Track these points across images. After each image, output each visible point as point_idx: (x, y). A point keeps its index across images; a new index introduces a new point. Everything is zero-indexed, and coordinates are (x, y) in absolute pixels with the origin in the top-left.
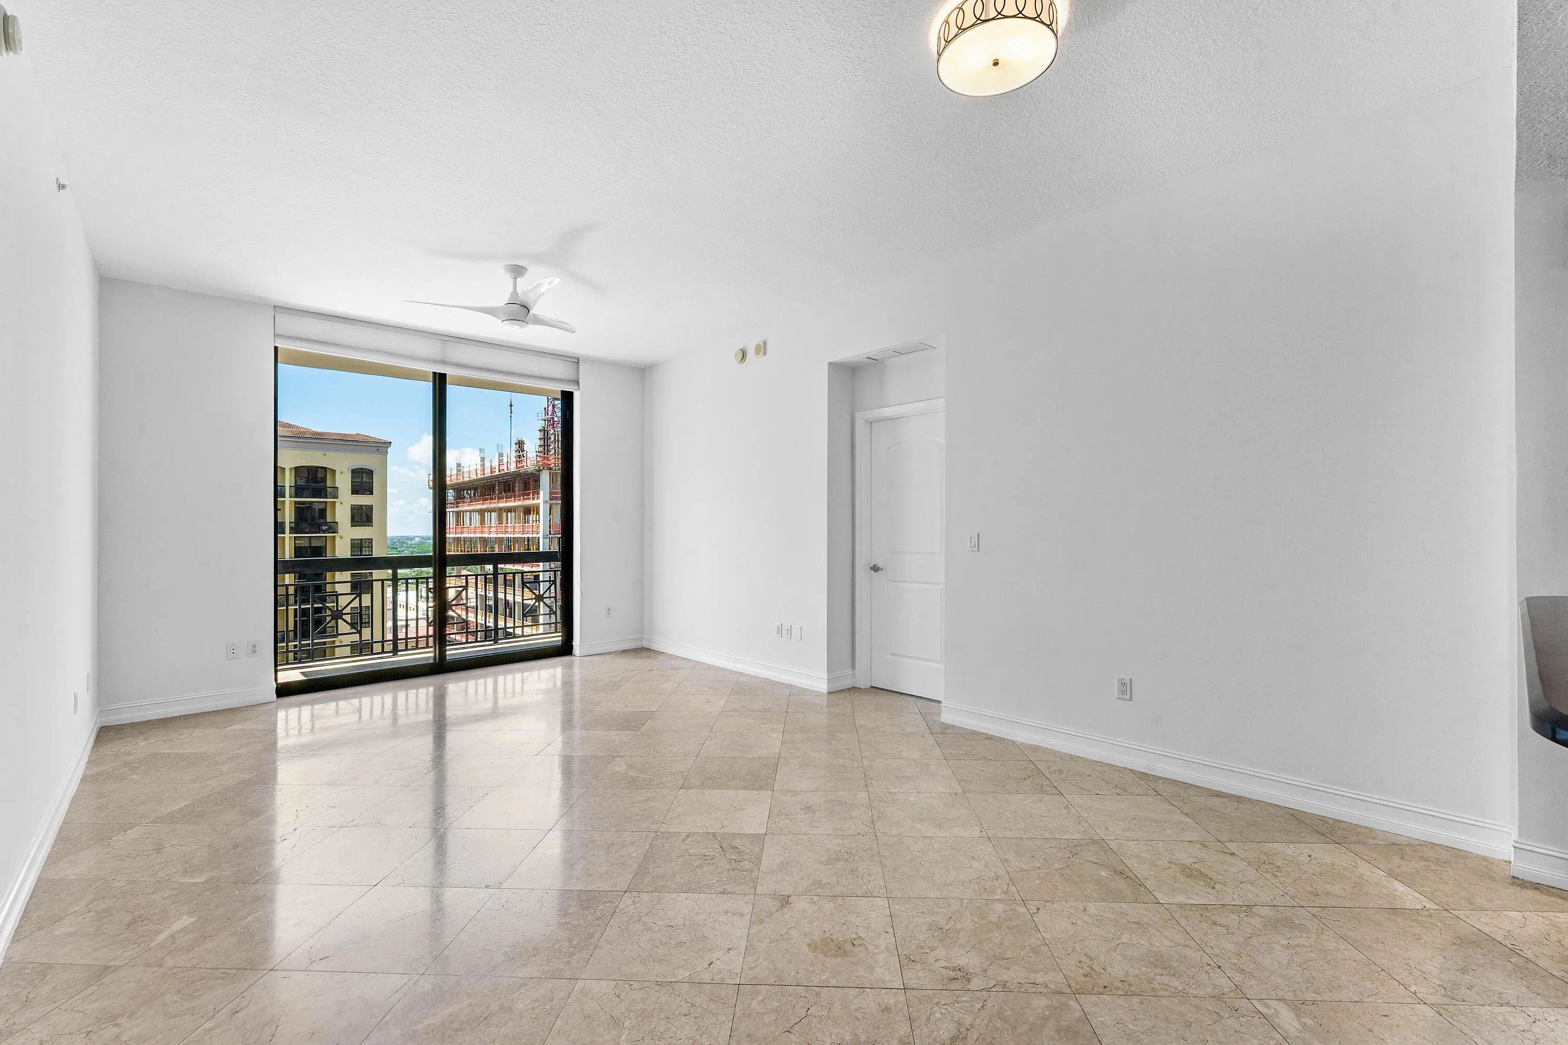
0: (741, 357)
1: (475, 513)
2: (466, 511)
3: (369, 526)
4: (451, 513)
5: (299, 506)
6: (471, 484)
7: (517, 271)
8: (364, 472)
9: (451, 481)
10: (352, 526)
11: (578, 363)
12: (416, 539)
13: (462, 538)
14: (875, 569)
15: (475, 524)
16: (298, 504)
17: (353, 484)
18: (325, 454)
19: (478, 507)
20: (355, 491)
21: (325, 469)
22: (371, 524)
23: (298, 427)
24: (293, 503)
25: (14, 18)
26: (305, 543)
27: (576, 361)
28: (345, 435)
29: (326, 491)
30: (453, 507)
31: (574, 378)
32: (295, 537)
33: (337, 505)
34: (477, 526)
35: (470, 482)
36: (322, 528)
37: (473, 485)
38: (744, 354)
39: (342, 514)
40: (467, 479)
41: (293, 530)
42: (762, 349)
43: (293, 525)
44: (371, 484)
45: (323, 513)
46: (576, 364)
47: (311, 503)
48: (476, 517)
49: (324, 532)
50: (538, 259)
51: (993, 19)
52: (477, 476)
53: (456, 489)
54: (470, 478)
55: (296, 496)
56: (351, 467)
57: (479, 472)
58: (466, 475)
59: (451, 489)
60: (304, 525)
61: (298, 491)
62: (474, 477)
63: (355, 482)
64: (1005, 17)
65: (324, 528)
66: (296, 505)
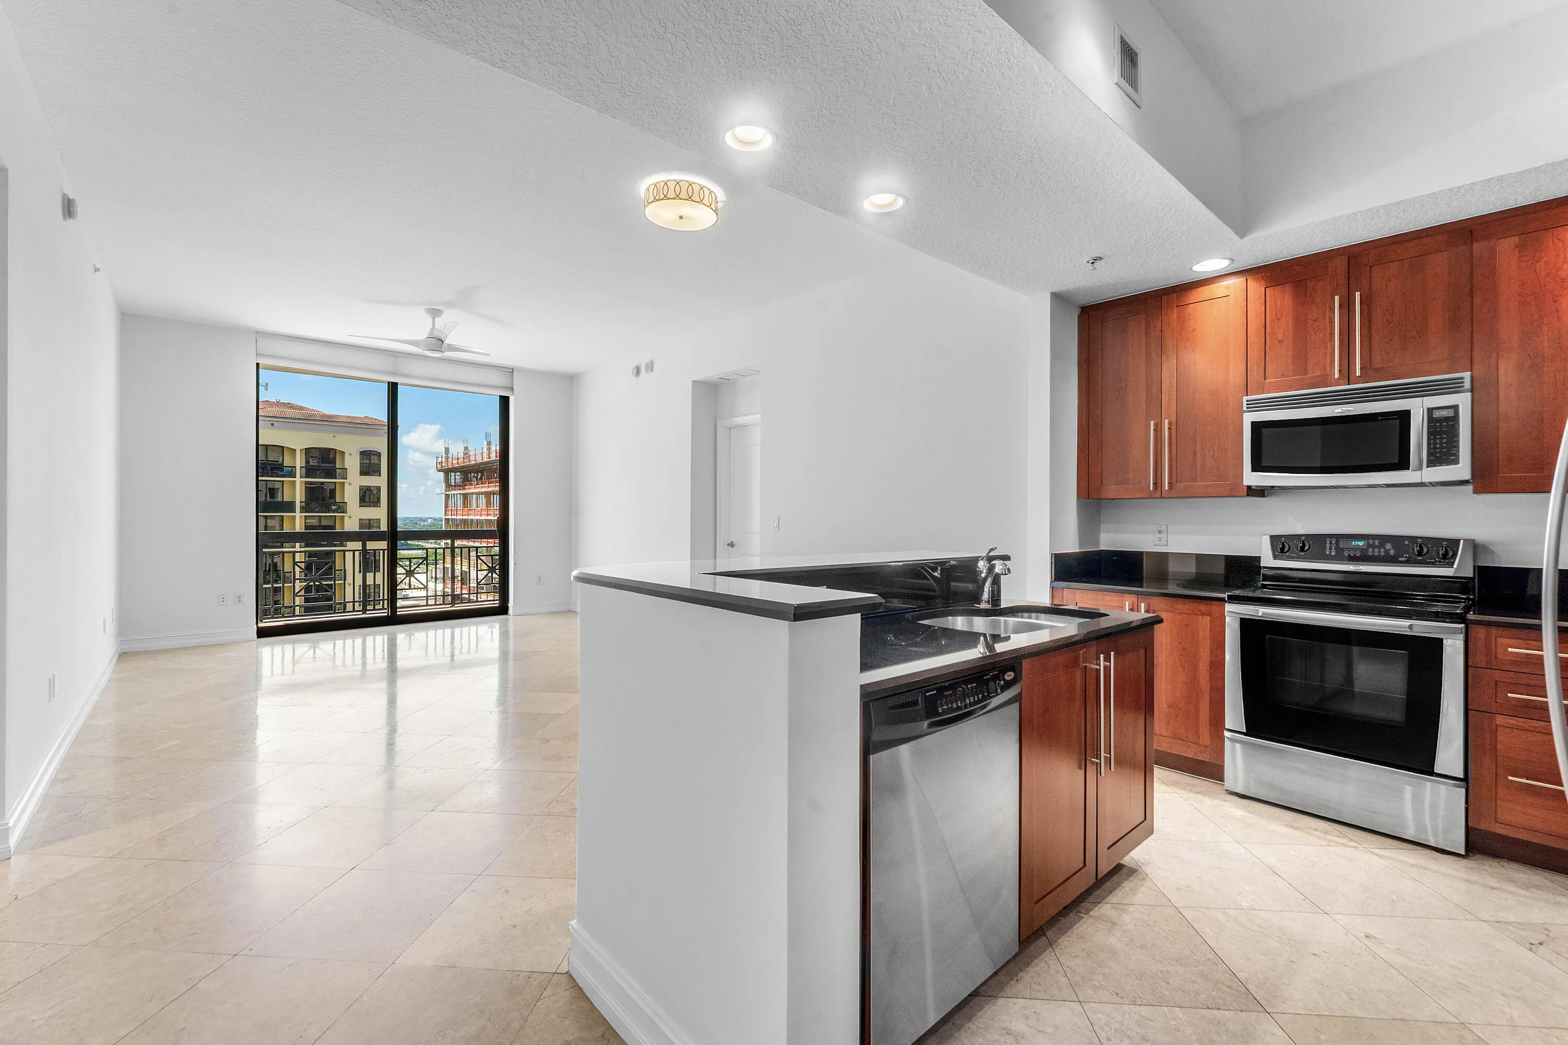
0: (636, 372)
1: (481, 495)
2: (473, 493)
3: (377, 507)
4: (458, 495)
5: (308, 486)
6: (477, 467)
7: (435, 313)
8: (372, 454)
9: (458, 464)
10: (360, 506)
11: (512, 372)
12: (429, 520)
13: (469, 521)
14: (731, 545)
15: (481, 506)
16: (308, 484)
17: (362, 465)
18: (335, 436)
19: (484, 490)
20: (364, 472)
21: (335, 451)
22: (379, 505)
23: (308, 409)
24: (304, 483)
25: (74, 200)
26: (315, 522)
27: (511, 371)
28: (354, 418)
29: (336, 472)
30: (461, 490)
31: (510, 385)
32: (305, 516)
33: (346, 486)
34: (483, 508)
35: (475, 465)
36: (331, 508)
37: (479, 468)
38: (638, 371)
39: (350, 494)
40: (473, 462)
41: (303, 510)
42: (650, 367)
43: (303, 504)
44: (379, 466)
45: (333, 492)
46: (511, 373)
47: (323, 483)
48: (483, 499)
49: (333, 511)
50: (450, 305)
51: (662, 199)
52: (483, 460)
53: (463, 471)
54: (476, 461)
55: (307, 477)
56: (360, 449)
57: (485, 456)
58: (472, 458)
59: (459, 472)
60: (313, 505)
61: (310, 471)
62: (479, 460)
63: (363, 463)
64: (669, 199)
65: (334, 508)
66: (307, 485)
